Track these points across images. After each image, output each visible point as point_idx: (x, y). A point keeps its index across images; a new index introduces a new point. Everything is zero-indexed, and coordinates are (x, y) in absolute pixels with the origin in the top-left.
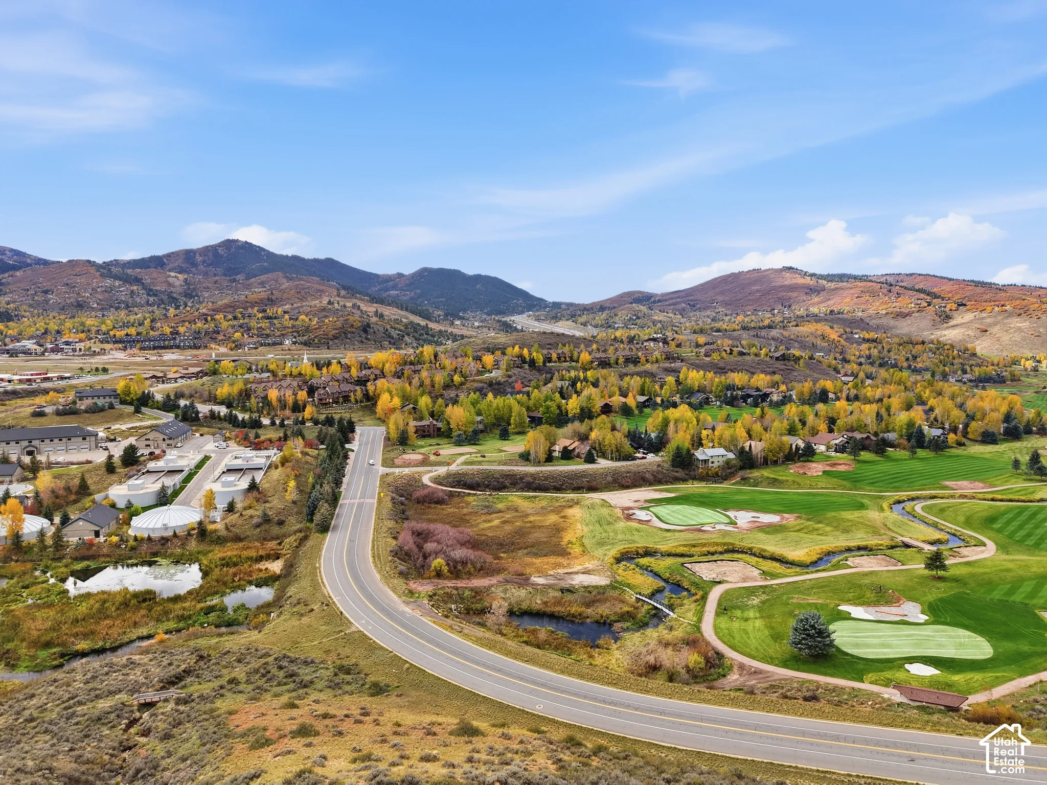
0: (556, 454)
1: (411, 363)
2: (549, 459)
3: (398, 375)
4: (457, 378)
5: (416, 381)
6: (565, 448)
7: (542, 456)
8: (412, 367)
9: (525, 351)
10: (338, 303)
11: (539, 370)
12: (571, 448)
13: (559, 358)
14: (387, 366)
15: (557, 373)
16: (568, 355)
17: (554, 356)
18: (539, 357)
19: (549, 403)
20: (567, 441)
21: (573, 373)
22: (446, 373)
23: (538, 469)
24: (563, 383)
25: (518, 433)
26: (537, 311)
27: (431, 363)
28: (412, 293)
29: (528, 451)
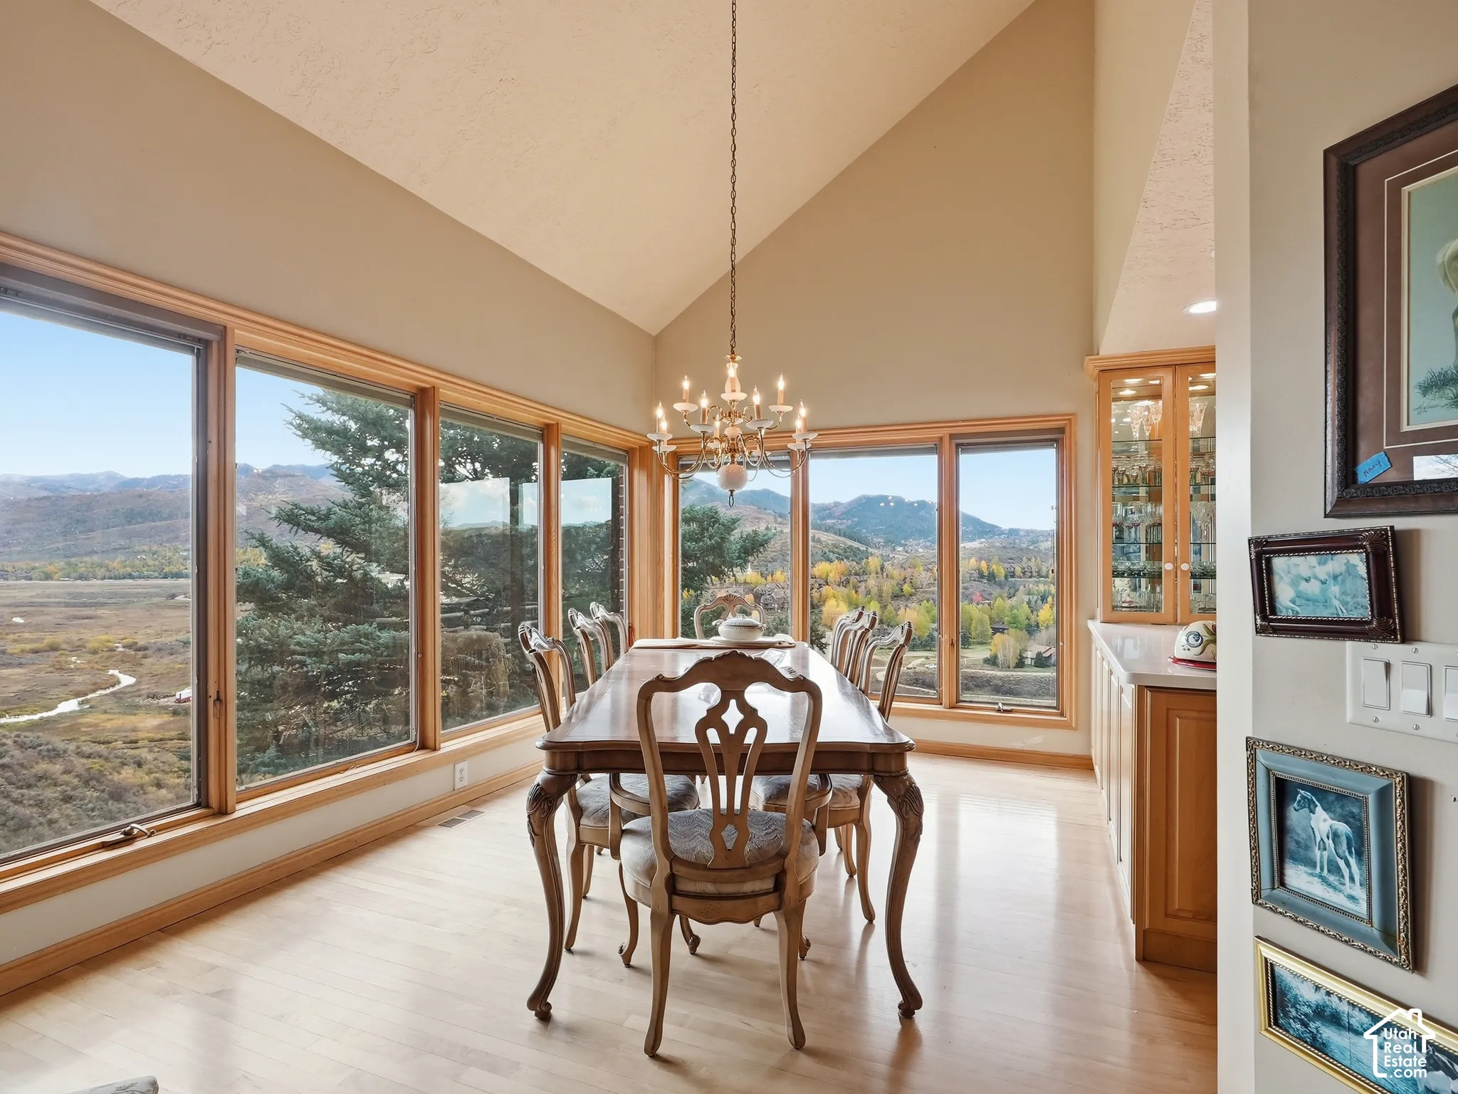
0: (1028, 662)
1: (856, 574)
2: (1020, 664)
3: (845, 583)
4: (906, 588)
5: (862, 589)
6: (1039, 654)
7: (1013, 662)
8: (857, 577)
9: (984, 564)
10: (775, 529)
11: (1001, 585)
12: (1046, 655)
13: (1024, 573)
14: (831, 575)
15: (1022, 587)
16: (1034, 569)
17: (1018, 571)
18: (1000, 570)
19: (1015, 611)
20: (1042, 649)
21: (1042, 588)
22: (894, 583)
23: (1008, 673)
24: (1031, 597)
25: (981, 643)
26: (991, 538)
27: (877, 573)
28: (849, 521)
29: (995, 657)
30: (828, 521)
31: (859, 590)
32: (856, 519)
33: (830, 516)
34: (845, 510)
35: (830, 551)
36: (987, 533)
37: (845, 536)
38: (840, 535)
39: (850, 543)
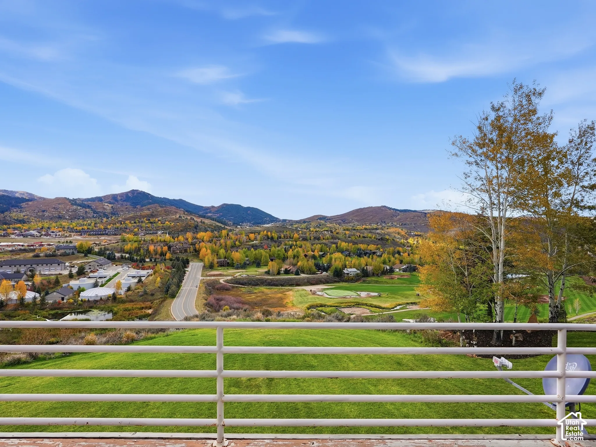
0: (282, 272)
1: (216, 237)
2: (279, 273)
3: (210, 241)
4: (237, 243)
5: (218, 244)
6: (286, 269)
7: (276, 272)
8: (217, 239)
9: (269, 233)
10: (184, 217)
11: (275, 242)
12: (289, 269)
13: (284, 237)
14: (205, 238)
15: (283, 242)
16: (289, 235)
17: (282, 236)
18: (275, 236)
19: (279, 252)
20: (287, 267)
21: (290, 243)
22: (232, 241)
23: (274, 277)
24: (286, 246)
25: (265, 265)
26: (275, 223)
27: (225, 237)
28: (218, 215)
29: (269, 271)
30: (209, 214)
31: (217, 244)
32: (221, 214)
33: (210, 212)
34: (216, 210)
35: (208, 227)
36: (274, 221)
37: (215, 221)
38: (213, 220)
39: (218, 224)
